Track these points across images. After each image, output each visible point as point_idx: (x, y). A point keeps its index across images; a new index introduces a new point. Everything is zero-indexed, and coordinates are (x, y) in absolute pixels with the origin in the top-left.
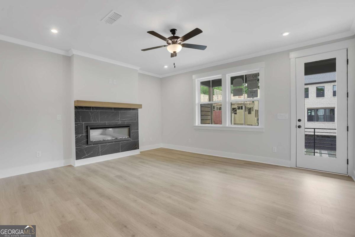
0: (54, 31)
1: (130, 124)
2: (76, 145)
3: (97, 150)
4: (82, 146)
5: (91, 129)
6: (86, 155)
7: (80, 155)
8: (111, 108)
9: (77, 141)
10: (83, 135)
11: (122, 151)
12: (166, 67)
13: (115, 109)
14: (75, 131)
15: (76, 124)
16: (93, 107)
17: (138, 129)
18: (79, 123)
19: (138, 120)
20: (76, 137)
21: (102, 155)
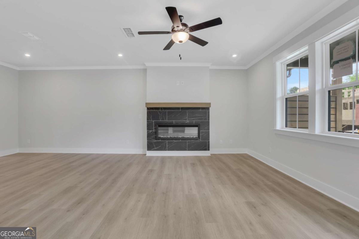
0: (120, 55)
1: (199, 123)
2: (147, 139)
3: (165, 145)
4: (152, 140)
5: (159, 126)
6: (155, 148)
7: (150, 147)
8: (178, 108)
9: (149, 136)
10: (153, 131)
11: (188, 150)
12: (235, 56)
13: (182, 108)
14: (147, 127)
15: (147, 122)
16: (161, 108)
17: (209, 129)
18: (149, 121)
19: (209, 120)
20: (148, 132)
21: (168, 150)
